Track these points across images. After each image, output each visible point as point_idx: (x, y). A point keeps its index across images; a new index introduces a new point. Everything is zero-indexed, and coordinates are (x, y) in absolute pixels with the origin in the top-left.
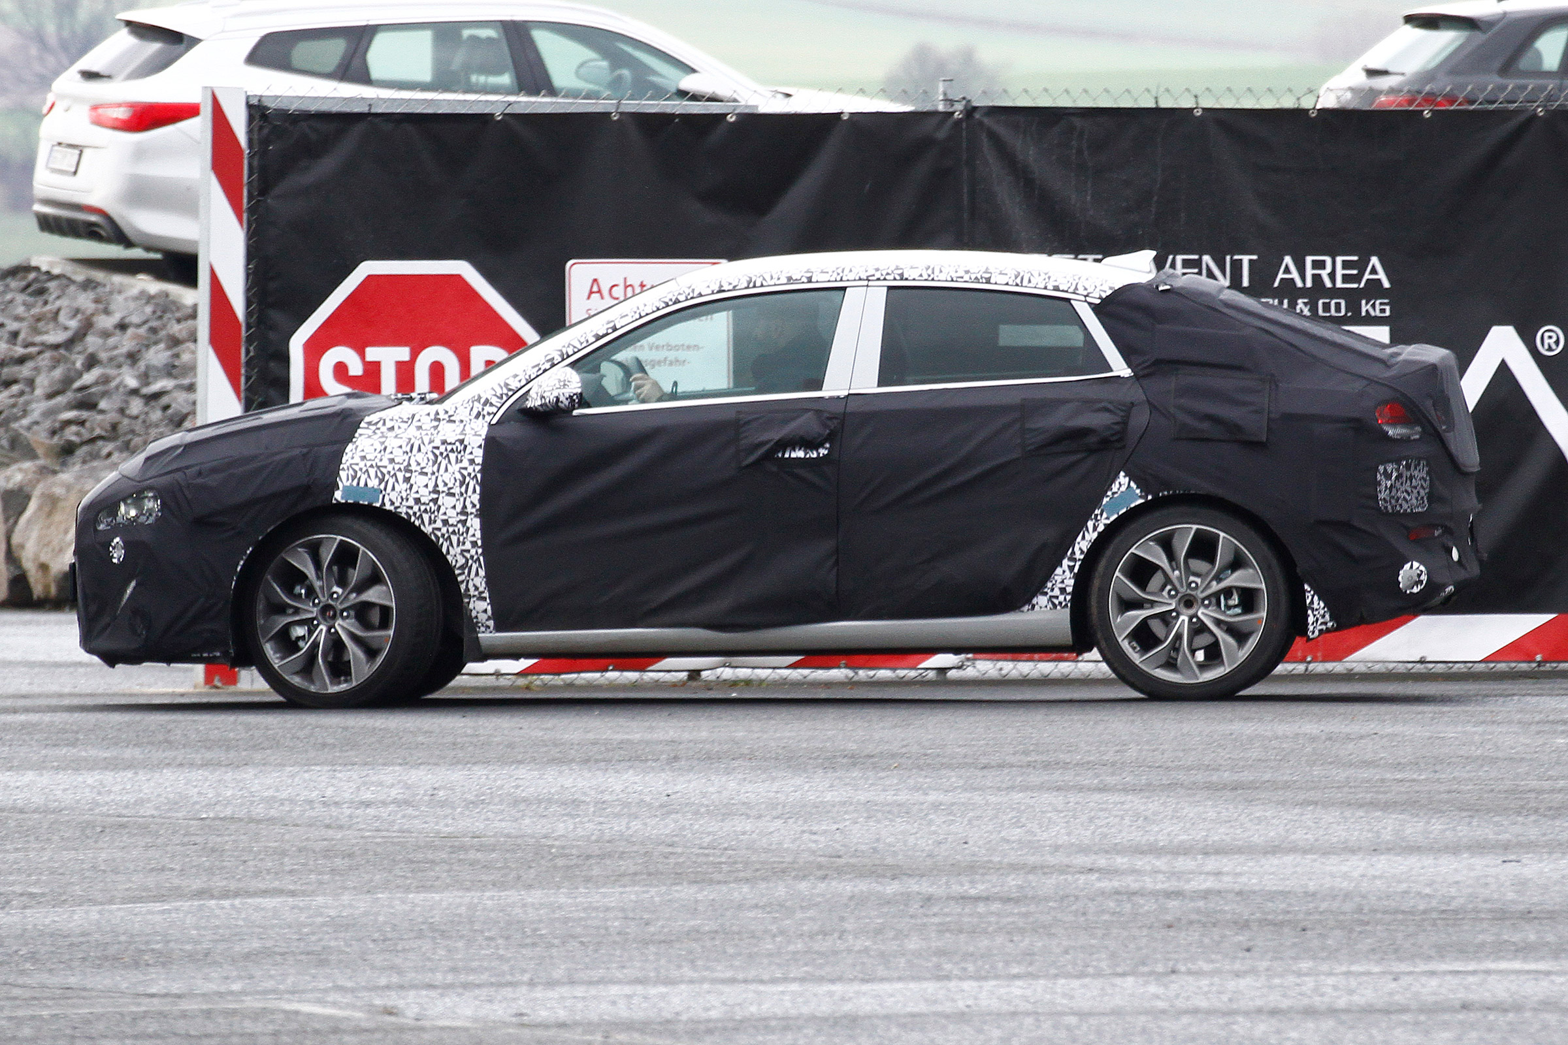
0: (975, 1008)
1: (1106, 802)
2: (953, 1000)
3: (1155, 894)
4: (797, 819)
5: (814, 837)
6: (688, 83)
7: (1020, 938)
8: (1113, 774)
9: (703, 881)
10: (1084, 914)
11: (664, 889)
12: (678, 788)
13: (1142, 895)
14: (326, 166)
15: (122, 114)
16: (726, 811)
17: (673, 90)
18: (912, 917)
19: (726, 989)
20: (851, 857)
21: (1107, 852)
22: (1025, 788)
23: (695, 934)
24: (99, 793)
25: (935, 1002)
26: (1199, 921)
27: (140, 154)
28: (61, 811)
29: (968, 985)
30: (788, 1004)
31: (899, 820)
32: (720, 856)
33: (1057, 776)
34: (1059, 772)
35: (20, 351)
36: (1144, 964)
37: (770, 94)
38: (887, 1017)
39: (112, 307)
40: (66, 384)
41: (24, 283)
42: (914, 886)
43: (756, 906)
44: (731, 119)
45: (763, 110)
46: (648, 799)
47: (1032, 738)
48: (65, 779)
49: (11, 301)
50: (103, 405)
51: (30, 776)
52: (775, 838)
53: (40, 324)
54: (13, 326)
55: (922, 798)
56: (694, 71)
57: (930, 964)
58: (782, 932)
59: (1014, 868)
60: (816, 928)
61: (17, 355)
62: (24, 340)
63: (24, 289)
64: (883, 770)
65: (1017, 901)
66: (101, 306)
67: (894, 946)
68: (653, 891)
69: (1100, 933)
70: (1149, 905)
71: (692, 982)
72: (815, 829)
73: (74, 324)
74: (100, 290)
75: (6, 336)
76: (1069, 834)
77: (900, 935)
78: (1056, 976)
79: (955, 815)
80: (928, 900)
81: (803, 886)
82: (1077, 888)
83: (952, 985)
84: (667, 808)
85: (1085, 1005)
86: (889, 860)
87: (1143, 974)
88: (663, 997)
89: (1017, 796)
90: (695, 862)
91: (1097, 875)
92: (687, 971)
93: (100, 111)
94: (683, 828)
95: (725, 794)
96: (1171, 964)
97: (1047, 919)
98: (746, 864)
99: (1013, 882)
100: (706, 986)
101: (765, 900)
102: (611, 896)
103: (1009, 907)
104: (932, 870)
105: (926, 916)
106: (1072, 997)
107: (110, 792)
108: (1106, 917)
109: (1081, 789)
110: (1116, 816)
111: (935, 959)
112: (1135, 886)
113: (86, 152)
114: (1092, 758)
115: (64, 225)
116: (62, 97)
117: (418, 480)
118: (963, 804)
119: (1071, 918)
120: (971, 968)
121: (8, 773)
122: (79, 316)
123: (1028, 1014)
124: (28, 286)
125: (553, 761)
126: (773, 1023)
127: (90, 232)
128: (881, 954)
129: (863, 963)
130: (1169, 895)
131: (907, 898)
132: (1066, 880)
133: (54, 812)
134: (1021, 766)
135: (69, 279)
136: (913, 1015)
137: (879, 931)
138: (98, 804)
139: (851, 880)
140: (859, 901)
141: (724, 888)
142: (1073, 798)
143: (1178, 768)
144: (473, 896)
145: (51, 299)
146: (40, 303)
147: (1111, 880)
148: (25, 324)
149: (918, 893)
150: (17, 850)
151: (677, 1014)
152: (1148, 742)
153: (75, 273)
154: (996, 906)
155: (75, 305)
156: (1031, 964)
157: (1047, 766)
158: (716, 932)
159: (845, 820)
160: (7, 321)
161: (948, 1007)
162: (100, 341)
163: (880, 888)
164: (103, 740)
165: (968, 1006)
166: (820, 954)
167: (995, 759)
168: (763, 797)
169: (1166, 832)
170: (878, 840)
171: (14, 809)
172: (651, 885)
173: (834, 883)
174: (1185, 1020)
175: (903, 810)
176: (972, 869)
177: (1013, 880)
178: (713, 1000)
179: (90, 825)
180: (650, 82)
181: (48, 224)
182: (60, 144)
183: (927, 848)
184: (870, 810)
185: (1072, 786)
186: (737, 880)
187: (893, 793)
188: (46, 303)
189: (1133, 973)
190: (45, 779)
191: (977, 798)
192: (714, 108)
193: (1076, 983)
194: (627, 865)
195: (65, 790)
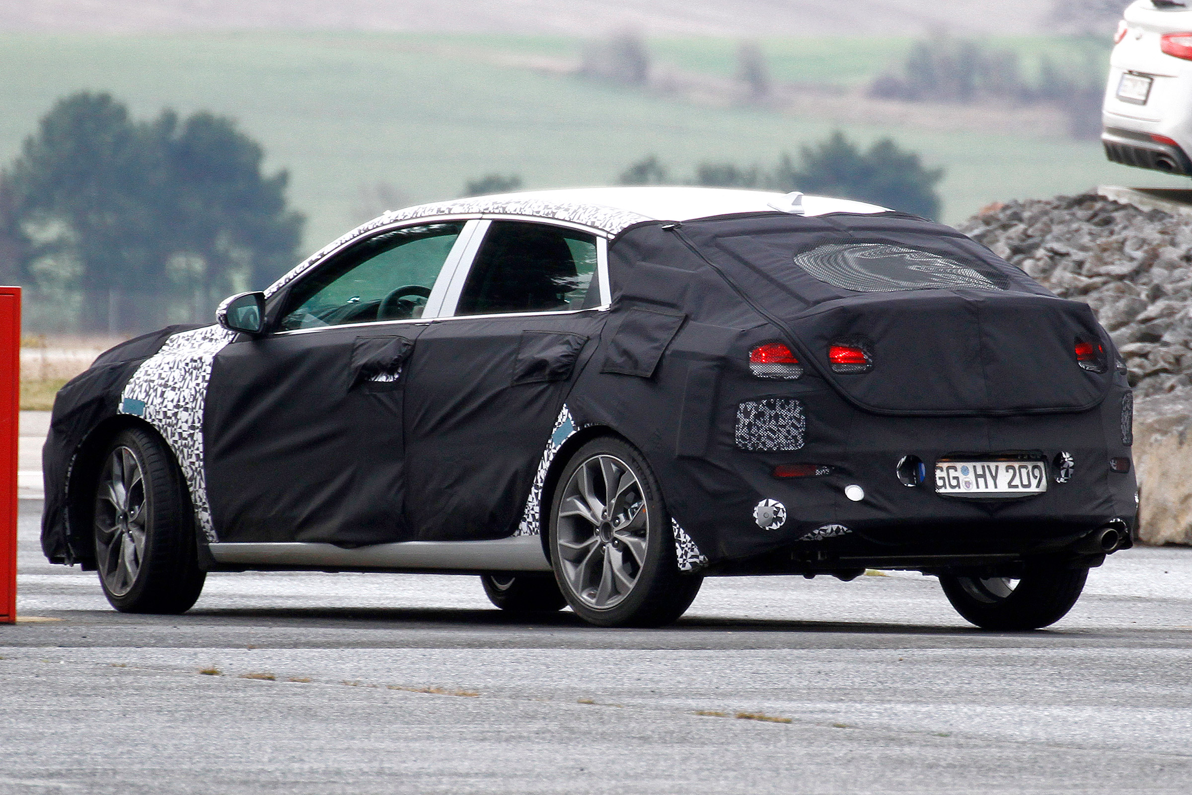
24: (1159, 731)
28: (1119, 748)
35: (1084, 281)
39: (1179, 238)
40: (1131, 313)
41: (1090, 212)
48: (1124, 715)
49: (1077, 231)
50: (1167, 337)
51: (1088, 711)
53: (1106, 254)
54: (1078, 255)
61: (1081, 285)
62: (1089, 270)
63: (1089, 220)
66: (1167, 237)
73: (1139, 255)
74: (1167, 220)
75: (1071, 264)
93: (1172, 40)
107: (1169, 730)
113: (1157, 81)
115: (1133, 155)
116: (1132, 25)
121: (1068, 708)
122: (1146, 247)
124: (1095, 215)
127: (1159, 162)
133: (1112, 749)
135: (1136, 209)
138: (1157, 742)
145: (1117, 228)
146: (1106, 233)
148: (1091, 253)
150: (1076, 786)
153: (1142, 203)
155: (1141, 235)
160: (1072, 251)
162: (1166, 272)
164: (1162, 677)
171: (1072, 744)
179: (1149, 762)
181: (1116, 154)
182: (1131, 72)
188: (1112, 233)
190: (1103, 715)
195: (1124, 726)
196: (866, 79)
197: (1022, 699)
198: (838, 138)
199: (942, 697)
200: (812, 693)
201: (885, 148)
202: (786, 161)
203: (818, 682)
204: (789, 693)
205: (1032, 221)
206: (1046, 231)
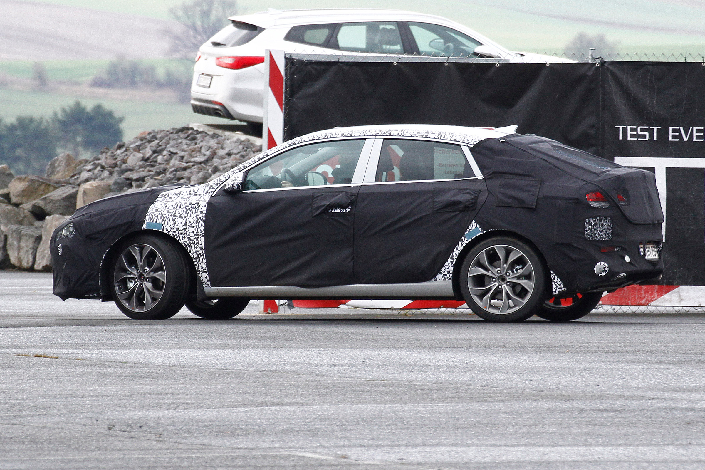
0: (602, 459)
1: (661, 368)
2: (592, 455)
3: (682, 409)
4: (524, 374)
5: (531, 382)
6: (479, 49)
7: (622, 428)
8: (664, 356)
9: (482, 401)
10: (651, 418)
11: (465, 404)
12: (472, 360)
13: (676, 410)
14: (320, 84)
15: (230, 61)
16: (493, 370)
17: (472, 53)
18: (574, 418)
19: (492, 448)
20: (547, 391)
21: (661, 390)
22: (625, 362)
23: (478, 424)
24: (218, 359)
25: (584, 456)
26: (701, 422)
27: (238, 79)
28: (201, 367)
29: (599, 449)
30: (519, 456)
31: (569, 375)
32: (490, 390)
33: (639, 357)
34: (639, 355)
35: (184, 165)
36: (677, 440)
37: (514, 55)
38: (563, 462)
39: (225, 146)
40: (204, 179)
41: (186, 135)
42: (575, 404)
43: (506, 412)
44: (497, 65)
45: (512, 61)
46: (458, 364)
47: (628, 340)
48: (203, 353)
49: (181, 143)
51: (187, 351)
52: (514, 383)
53: (193, 153)
54: (182, 154)
55: (579, 366)
56: (481, 44)
57: (582, 439)
58: (517, 424)
59: (620, 397)
60: (532, 422)
61: (183, 167)
62: (186, 160)
63: (186, 138)
64: (562, 353)
65: (621, 412)
66: (220, 145)
67: (566, 431)
68: (460, 405)
69: (657, 426)
70: (680, 414)
71: (477, 445)
72: (532, 378)
73: (208, 153)
74: (219, 138)
75: (178, 158)
76: (644, 382)
77: (569, 426)
78: (638, 445)
79: (593, 374)
80: (582, 410)
81: (526, 404)
82: (648, 406)
83: (592, 448)
84: (466, 369)
85: (651, 458)
86: (564, 393)
87: (677, 445)
88: (464, 452)
89: (621, 365)
90: (479, 393)
91: (656, 401)
92: (475, 441)
93: (221, 60)
94: (473, 378)
95: (492, 363)
96: (689, 440)
97: (633, 419)
98: (501, 394)
99: (619, 403)
100: (483, 448)
101: (509, 410)
102: (442, 407)
103: (618, 414)
104: (584, 397)
105: (581, 417)
106: (645, 454)
107: (222, 359)
108: (661, 419)
109: (649, 362)
110: (665, 375)
111: (584, 437)
112: (673, 406)
113: (214, 77)
114: (654, 349)
115: (204, 110)
116: (203, 53)
117: (179, 220)
118: (597, 368)
119: (645, 419)
120: (600, 441)
121: (178, 350)
122: (210, 150)
123: (625, 462)
124: (188, 136)
125: (416, 347)
126: (513, 464)
127: (215, 113)
128: (561, 434)
129: (552, 438)
130: (688, 410)
131: (572, 409)
132: (642, 403)
133: (197, 367)
134: (623, 352)
135: (206, 133)
136: (574, 461)
137: (560, 424)
138: (217, 364)
139: (547, 401)
140: (551, 411)
141: (491, 404)
142: (646, 366)
143: (692, 354)
144: (381, 407)
145: (198, 142)
146: (193, 144)
147: (662, 403)
148: (187, 153)
149: (577, 408)
150: (181, 384)
151: (471, 459)
152: (679, 342)
153: (209, 131)
154: (612, 414)
155: (208, 145)
156: (627, 439)
157: (634, 352)
158: (488, 424)
159: (545, 375)
160: (179, 152)
161: (590, 458)
162: (219, 161)
163: (561, 405)
164: (219, 336)
165: (599, 458)
166: (535, 434)
167: (611, 349)
168: (509, 364)
169: (686, 382)
170: (560, 384)
171: (180, 366)
172: (459, 403)
173: (540, 403)
174: (695, 465)
175: (571, 371)
176: (601, 397)
177: (619, 402)
178: (487, 454)
179: (214, 373)
180: (462, 49)
181: (197, 109)
182: (203, 74)
183: (581, 388)
184: (556, 371)
185: (646, 361)
186: (497, 401)
187: (566, 363)
188: (196, 144)
189: (672, 444)
190: (194, 353)
191: (604, 366)
192: (490, 61)
193: (647, 448)
194: (449, 394)
195: (202, 358)
196: (90, 79)
197: (158, 346)
198: (78, 104)
199: (124, 346)
200: (67, 346)
201: (98, 108)
202: (55, 114)
203: (70, 341)
204: (57, 346)
205: (161, 139)
206: (167, 143)
